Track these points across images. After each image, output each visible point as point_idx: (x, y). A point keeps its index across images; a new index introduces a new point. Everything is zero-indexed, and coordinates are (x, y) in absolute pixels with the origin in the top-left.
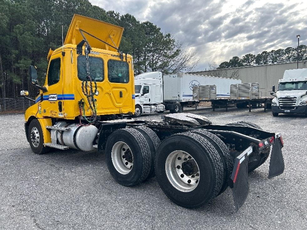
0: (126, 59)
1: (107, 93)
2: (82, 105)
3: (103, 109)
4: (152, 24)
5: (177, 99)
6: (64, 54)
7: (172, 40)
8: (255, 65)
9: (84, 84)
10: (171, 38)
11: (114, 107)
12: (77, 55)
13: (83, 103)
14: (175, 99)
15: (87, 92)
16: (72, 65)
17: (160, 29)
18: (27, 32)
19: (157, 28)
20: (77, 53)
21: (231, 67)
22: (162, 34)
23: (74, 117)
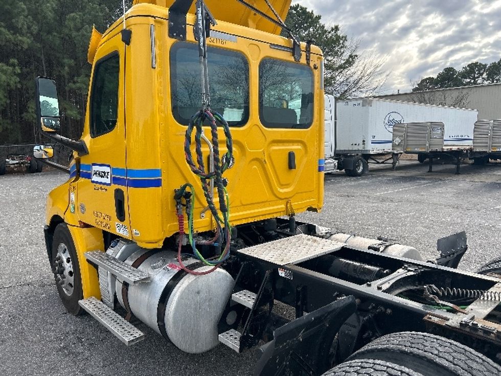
0: (308, 59)
1: (257, 159)
2: (184, 201)
3: (244, 206)
4: (306, 8)
5: (361, 148)
6: (127, 36)
7: (343, 37)
8: (486, 83)
9: (193, 136)
10: (339, 33)
11: (274, 198)
12: (170, 42)
13: (188, 195)
14: (356, 148)
15: (200, 162)
16: (155, 73)
17: (319, 17)
18: (87, 26)
19: (315, 16)
20: (171, 35)
21: (440, 87)
22: (323, 27)
23: (160, 240)
